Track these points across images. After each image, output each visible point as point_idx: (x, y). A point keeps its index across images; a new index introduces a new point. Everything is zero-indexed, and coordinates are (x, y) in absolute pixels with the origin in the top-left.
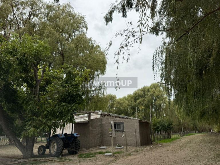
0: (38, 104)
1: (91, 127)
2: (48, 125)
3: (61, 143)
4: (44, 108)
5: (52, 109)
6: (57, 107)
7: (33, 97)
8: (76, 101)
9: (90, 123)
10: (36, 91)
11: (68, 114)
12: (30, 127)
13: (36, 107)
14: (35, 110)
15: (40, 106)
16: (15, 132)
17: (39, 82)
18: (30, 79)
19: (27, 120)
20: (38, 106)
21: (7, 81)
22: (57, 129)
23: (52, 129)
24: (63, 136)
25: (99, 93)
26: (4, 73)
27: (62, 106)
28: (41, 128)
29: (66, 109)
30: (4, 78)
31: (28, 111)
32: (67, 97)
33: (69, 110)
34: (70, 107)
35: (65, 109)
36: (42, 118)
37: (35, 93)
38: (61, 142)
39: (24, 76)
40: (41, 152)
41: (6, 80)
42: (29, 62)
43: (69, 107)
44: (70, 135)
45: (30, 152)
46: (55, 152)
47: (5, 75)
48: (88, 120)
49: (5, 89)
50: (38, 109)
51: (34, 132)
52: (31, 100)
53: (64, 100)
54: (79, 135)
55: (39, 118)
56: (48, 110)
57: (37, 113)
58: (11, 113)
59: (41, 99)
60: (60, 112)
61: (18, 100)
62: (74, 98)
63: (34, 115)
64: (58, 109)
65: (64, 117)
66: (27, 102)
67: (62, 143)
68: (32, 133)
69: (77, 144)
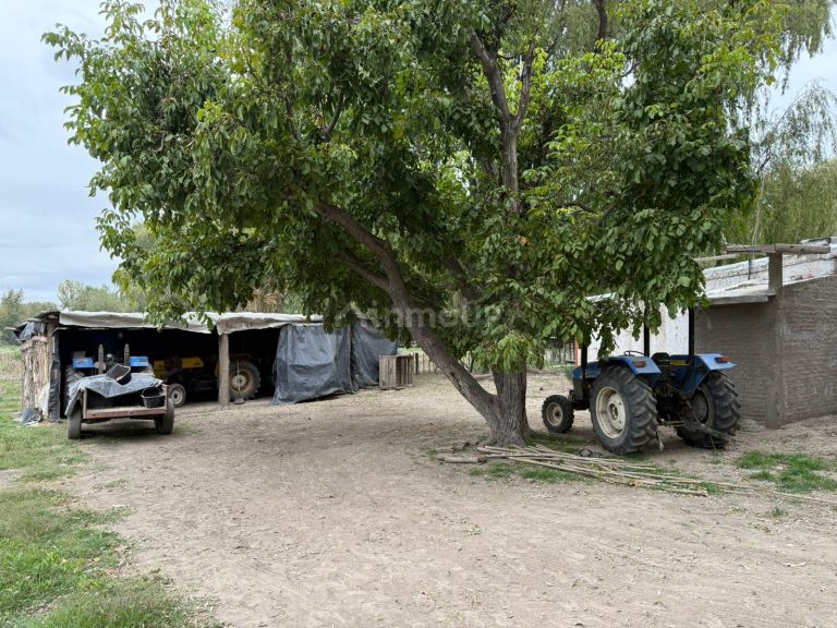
0: (520, 225)
1: (785, 327)
2: (578, 316)
3: (647, 396)
4: (552, 243)
5: (586, 246)
6: (613, 231)
7: (498, 196)
8: (711, 191)
9: (783, 302)
10: (508, 167)
11: (675, 264)
12: (501, 328)
13: (516, 241)
14: (514, 252)
15: (530, 235)
16: (451, 342)
17: (516, 123)
18: (477, 116)
19: (487, 296)
20: (523, 234)
21: (386, 133)
22: (619, 333)
23: (596, 334)
24: (652, 368)
25: (790, 154)
26: (372, 103)
27: (639, 225)
28: (547, 331)
29: (664, 239)
30: (372, 122)
31: (484, 260)
32: (661, 174)
33: (676, 244)
34: (681, 226)
35: (656, 241)
36: (547, 286)
37: (505, 179)
38: (645, 391)
39: (447, 102)
40: (557, 422)
41: (384, 129)
42: (459, 27)
43: (675, 228)
44: (683, 363)
45: (514, 419)
46: (619, 431)
47: (375, 110)
48: (766, 287)
49: (390, 176)
50: (525, 249)
51: (521, 349)
52: (492, 211)
53: (641, 195)
54: (729, 365)
55: (531, 288)
56: (567, 248)
57: (522, 266)
58: (427, 271)
59: (533, 202)
60: (630, 253)
61: (444, 220)
62: (700, 174)
63: (512, 276)
64: (619, 240)
65: (653, 281)
66: (477, 222)
67: (650, 396)
68: (514, 353)
69: (725, 404)
